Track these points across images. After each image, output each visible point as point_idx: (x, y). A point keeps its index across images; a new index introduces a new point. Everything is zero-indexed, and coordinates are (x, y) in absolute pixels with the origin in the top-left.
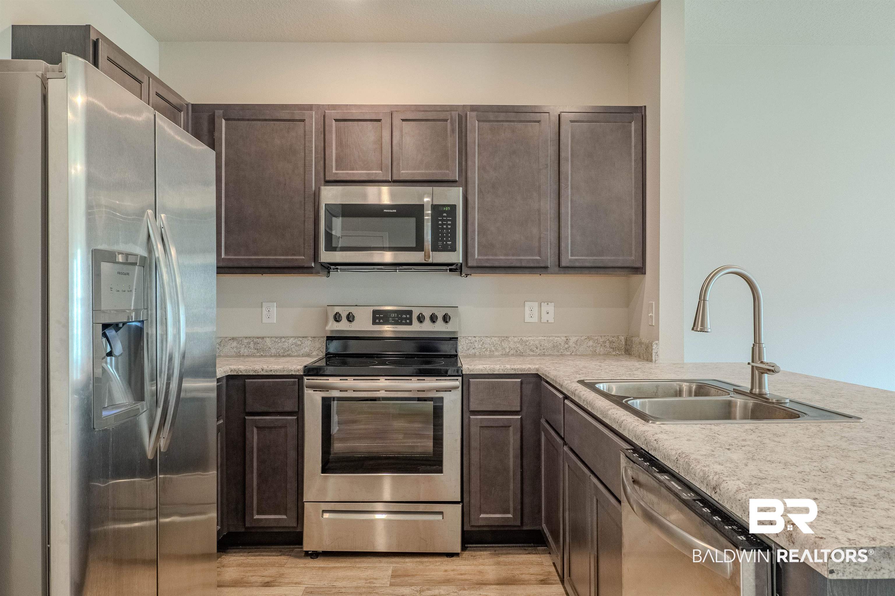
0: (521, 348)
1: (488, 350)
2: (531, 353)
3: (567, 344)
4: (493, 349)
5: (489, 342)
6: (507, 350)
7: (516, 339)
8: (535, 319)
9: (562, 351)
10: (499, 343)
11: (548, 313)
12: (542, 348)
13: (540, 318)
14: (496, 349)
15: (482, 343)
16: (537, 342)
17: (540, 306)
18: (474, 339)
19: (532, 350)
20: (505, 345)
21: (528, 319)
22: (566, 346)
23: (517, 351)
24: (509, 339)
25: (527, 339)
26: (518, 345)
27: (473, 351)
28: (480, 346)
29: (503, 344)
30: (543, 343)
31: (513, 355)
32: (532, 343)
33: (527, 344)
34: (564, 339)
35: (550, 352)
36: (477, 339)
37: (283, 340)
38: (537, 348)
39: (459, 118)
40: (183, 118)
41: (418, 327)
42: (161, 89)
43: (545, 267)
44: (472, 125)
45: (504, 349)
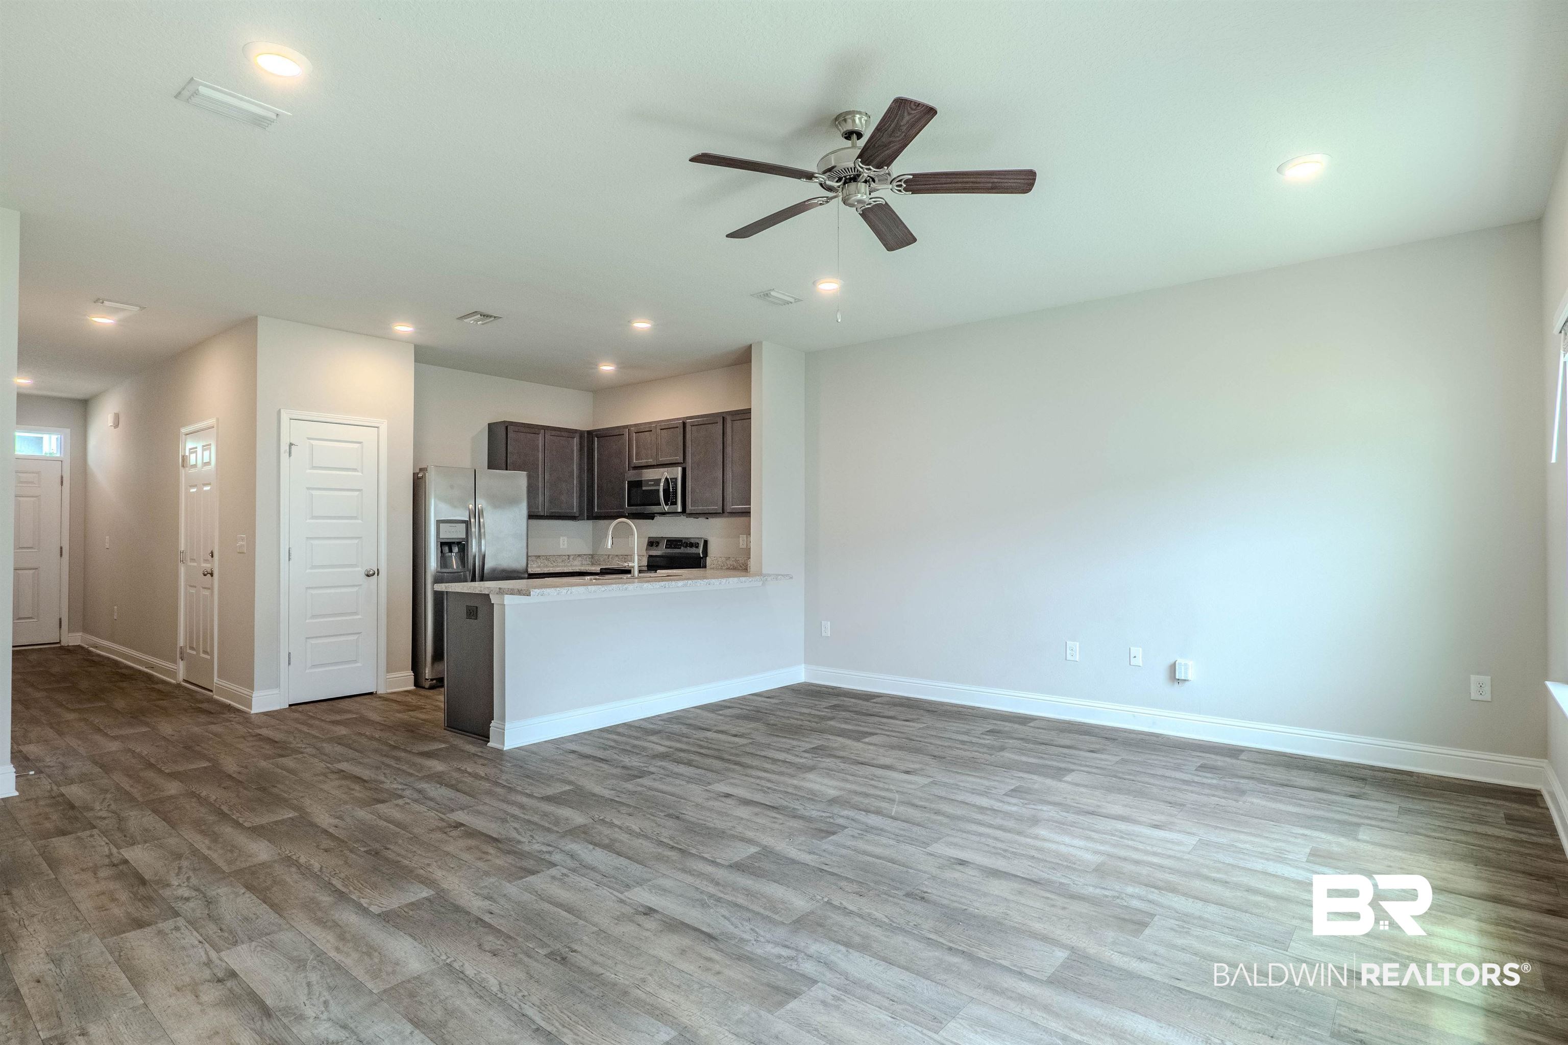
1: (719, 564)
2: (740, 568)
4: (721, 564)
5: (720, 559)
6: (729, 566)
7: (732, 558)
8: (745, 546)
10: (724, 560)
13: (747, 545)
14: (724, 565)
15: (716, 560)
16: (743, 561)
17: (747, 538)
18: (714, 558)
20: (728, 561)
23: (733, 567)
25: (739, 559)
26: (734, 563)
27: (712, 565)
28: (715, 562)
30: (746, 562)
32: (741, 561)
33: (739, 562)
39: (684, 424)
40: (576, 441)
41: (683, 550)
42: (554, 433)
43: (720, 513)
44: (688, 428)
45: (727, 565)
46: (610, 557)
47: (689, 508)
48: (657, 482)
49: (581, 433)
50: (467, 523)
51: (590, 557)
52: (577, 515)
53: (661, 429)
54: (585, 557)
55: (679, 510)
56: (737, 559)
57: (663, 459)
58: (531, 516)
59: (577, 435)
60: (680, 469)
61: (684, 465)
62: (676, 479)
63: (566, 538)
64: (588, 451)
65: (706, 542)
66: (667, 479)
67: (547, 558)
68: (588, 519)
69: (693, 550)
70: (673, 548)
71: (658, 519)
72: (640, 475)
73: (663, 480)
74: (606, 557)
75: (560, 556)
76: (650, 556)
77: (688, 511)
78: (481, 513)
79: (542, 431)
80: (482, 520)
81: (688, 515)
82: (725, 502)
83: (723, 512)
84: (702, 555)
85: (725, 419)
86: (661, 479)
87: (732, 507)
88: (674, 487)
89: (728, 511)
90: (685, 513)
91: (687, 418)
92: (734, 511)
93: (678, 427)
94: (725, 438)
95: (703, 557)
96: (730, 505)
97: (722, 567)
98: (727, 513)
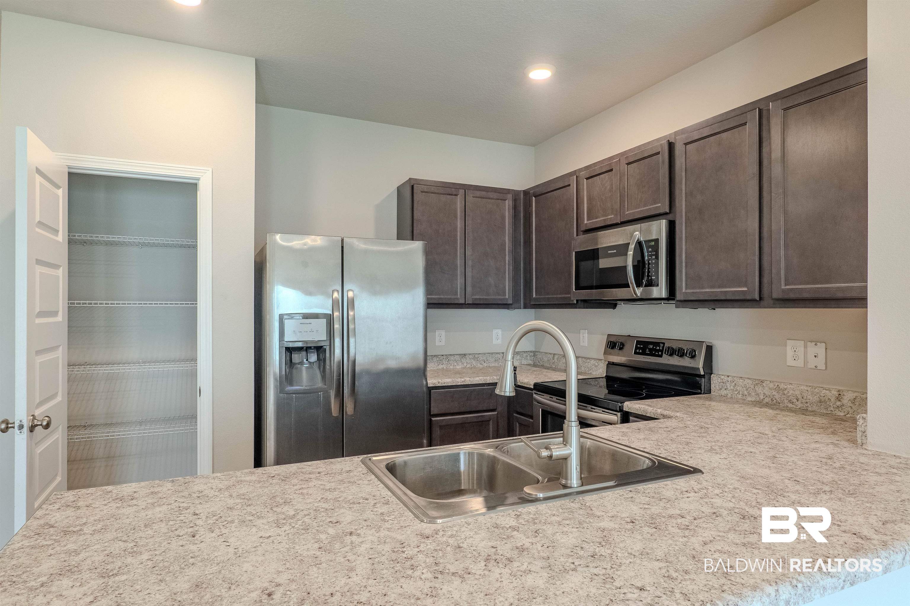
0: (777, 396)
1: (741, 393)
2: (790, 405)
3: (839, 400)
4: (746, 393)
5: (741, 384)
6: (762, 397)
7: (771, 385)
8: (800, 363)
9: (832, 409)
10: (752, 387)
11: (815, 356)
12: (804, 401)
13: (806, 362)
14: (749, 394)
15: (734, 384)
16: (797, 393)
17: (806, 347)
18: (726, 378)
19: (790, 401)
20: (759, 389)
21: (790, 362)
22: (838, 403)
23: (772, 400)
24: (764, 384)
25: (785, 387)
26: (774, 393)
27: (726, 392)
28: (732, 388)
29: (757, 389)
30: (805, 395)
31: (767, 404)
32: (791, 392)
33: (786, 392)
34: (836, 393)
35: (815, 408)
36: (730, 379)
37: (588, 360)
38: (798, 400)
39: (671, 146)
40: (508, 204)
41: (666, 360)
42: (478, 193)
43: (754, 300)
44: (679, 150)
45: (758, 394)
46: (556, 357)
47: (683, 288)
48: (622, 249)
49: (515, 194)
50: (330, 319)
51: (532, 354)
52: (510, 302)
53: (628, 164)
54: (525, 355)
55: (664, 295)
56: (782, 386)
57: (630, 213)
58: (430, 305)
59: (510, 196)
60: (663, 223)
61: (670, 217)
62: (657, 241)
63: (499, 332)
64: (525, 217)
65: (710, 349)
66: (639, 243)
67: (475, 356)
68: (525, 307)
69: (686, 362)
70: (648, 355)
71: (622, 307)
72: (595, 240)
73: (632, 247)
74: (552, 356)
75: (492, 353)
76: (611, 364)
77: (679, 296)
78: (352, 303)
79: (462, 192)
80: (351, 313)
81: (678, 302)
82: (765, 280)
83: (761, 298)
84: (702, 373)
85: (764, 113)
86: (629, 243)
87: (788, 287)
88: (653, 255)
89: (775, 296)
90: (674, 299)
91: (676, 133)
92: (792, 296)
93: (658, 153)
94: (765, 150)
95: (704, 375)
96: (783, 282)
97: (749, 399)
98: (773, 299)
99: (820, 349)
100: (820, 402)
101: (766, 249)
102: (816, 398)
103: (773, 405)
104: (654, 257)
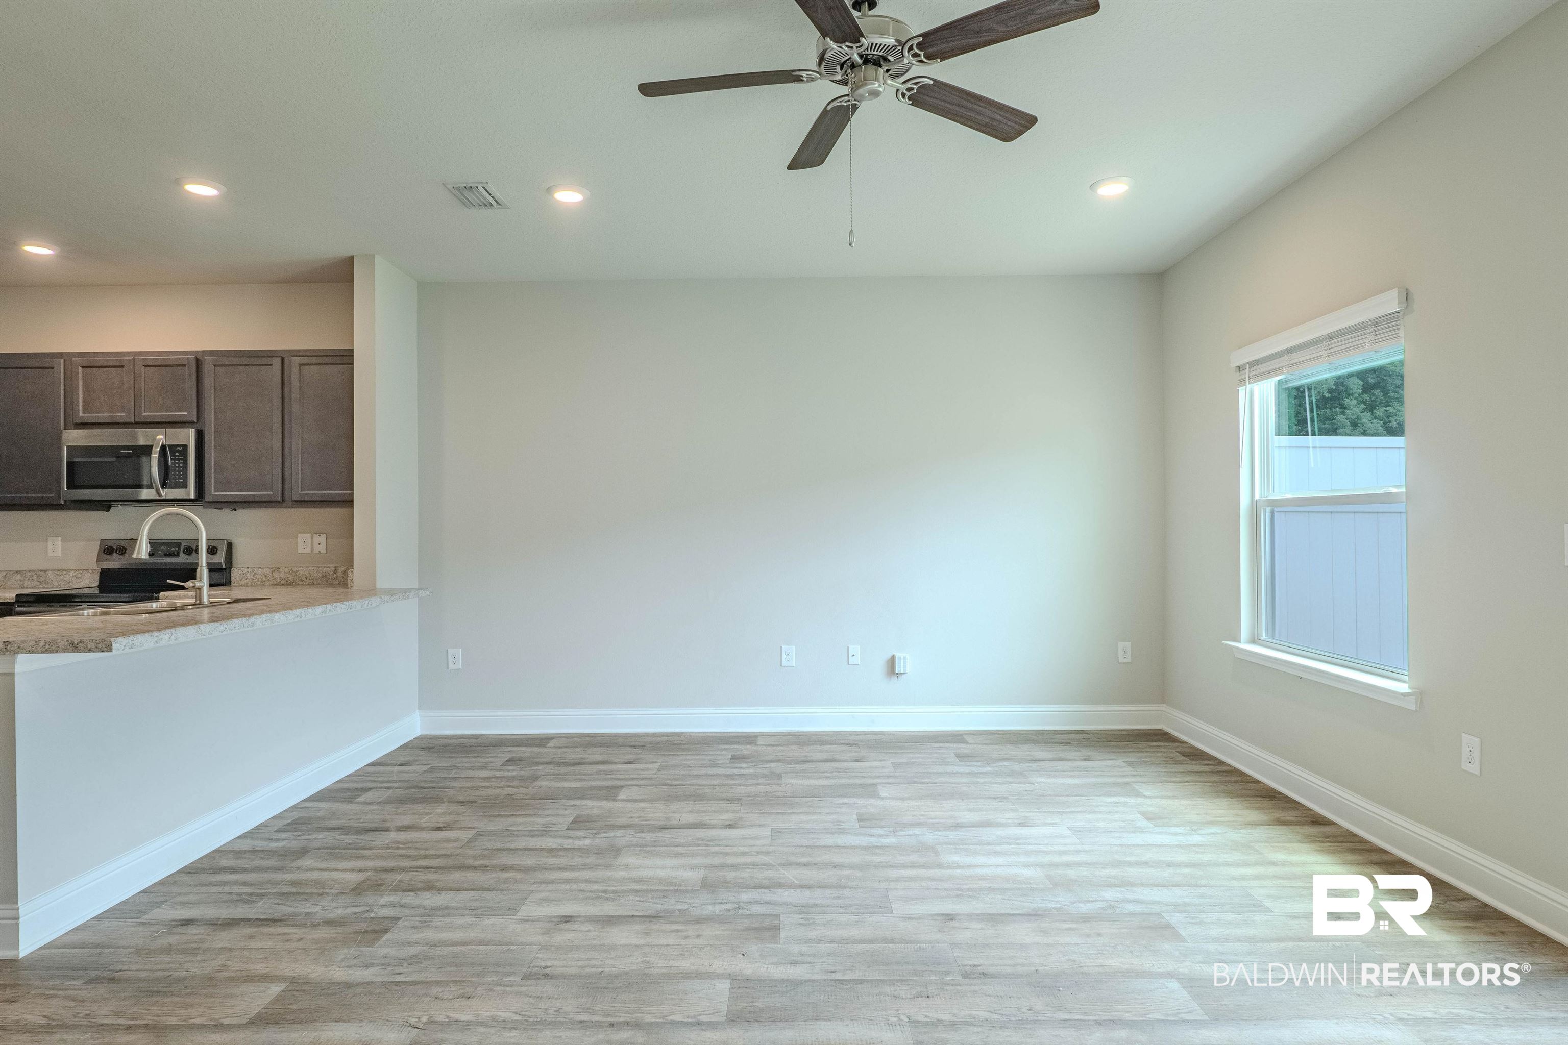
0: (291, 578)
1: (260, 579)
2: (301, 583)
3: (336, 573)
4: (264, 579)
5: (260, 572)
6: (278, 580)
7: (286, 570)
8: (308, 551)
9: (331, 580)
10: (270, 573)
11: (319, 544)
12: (311, 578)
13: (312, 549)
14: (268, 580)
15: (253, 573)
16: (306, 573)
17: (312, 538)
18: (246, 570)
19: (300, 579)
20: (276, 575)
21: (301, 550)
22: (335, 575)
23: (287, 581)
24: (280, 570)
25: (297, 569)
26: (288, 576)
27: (245, 581)
28: (252, 577)
29: (274, 575)
30: (312, 573)
31: (283, 585)
32: (302, 573)
33: (297, 574)
34: (333, 569)
35: (319, 582)
36: (249, 570)
37: (64, 573)
38: (307, 578)
39: (199, 363)
41: (184, 559)
43: (279, 502)
44: (207, 368)
45: (275, 579)
47: (212, 491)
48: (144, 451)
53: (145, 366)
55: (193, 496)
56: (295, 569)
57: (149, 415)
60: (192, 432)
61: (199, 426)
62: (185, 447)
65: (230, 545)
66: (163, 448)
70: (160, 557)
73: (157, 450)
76: (107, 572)
77: (208, 498)
81: (207, 504)
82: (286, 487)
83: (283, 500)
84: (224, 567)
85: (286, 361)
86: (152, 446)
87: (303, 492)
88: (181, 459)
89: (294, 498)
90: (201, 501)
91: (204, 352)
92: (306, 499)
93: (184, 365)
94: (286, 390)
95: (225, 569)
96: (300, 489)
97: (268, 584)
98: (293, 501)
99: (322, 539)
100: (323, 576)
101: (287, 463)
102: (320, 575)
103: (289, 584)
104: (181, 461)
